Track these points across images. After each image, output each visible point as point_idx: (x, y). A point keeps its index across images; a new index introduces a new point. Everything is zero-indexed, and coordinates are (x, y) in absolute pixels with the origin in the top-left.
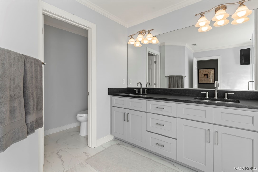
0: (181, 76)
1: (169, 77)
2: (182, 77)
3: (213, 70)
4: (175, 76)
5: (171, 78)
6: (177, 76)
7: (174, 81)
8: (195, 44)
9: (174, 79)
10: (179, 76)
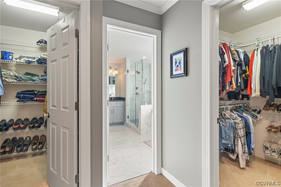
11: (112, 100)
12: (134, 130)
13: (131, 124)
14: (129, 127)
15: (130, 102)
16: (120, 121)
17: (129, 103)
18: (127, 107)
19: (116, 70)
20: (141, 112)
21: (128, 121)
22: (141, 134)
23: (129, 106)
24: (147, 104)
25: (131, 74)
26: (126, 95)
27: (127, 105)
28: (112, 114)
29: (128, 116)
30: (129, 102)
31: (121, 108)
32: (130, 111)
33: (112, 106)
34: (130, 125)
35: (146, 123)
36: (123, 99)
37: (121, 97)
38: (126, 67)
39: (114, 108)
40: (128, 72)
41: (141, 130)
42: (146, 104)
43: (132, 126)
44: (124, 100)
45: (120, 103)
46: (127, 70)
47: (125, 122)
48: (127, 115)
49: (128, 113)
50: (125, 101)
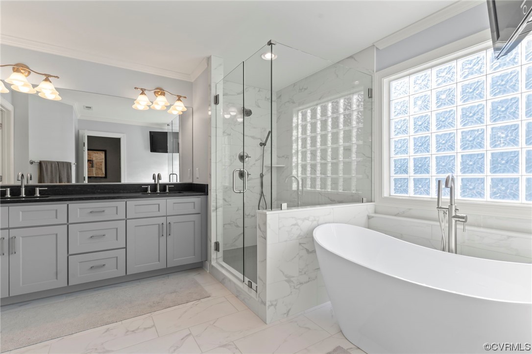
0: (66, 162)
1: (40, 163)
2: (69, 165)
3: (101, 154)
4: (54, 162)
5: (47, 165)
6: (58, 162)
7: (52, 172)
8: (90, 108)
9: (53, 168)
10: (63, 163)
11: (168, 191)
12: (238, 295)
13: (227, 270)
14: (222, 281)
15: (224, 200)
16: (190, 258)
17: (220, 202)
18: (213, 215)
19: (179, 100)
20: (265, 238)
21: (216, 259)
22: (268, 320)
23: (220, 210)
24: (289, 207)
25: (227, 116)
26: (210, 175)
27: (212, 208)
28: (163, 239)
29: (217, 244)
30: (220, 197)
31: (196, 218)
32: (224, 225)
33: (163, 213)
34: (224, 275)
35: (286, 276)
36: (201, 190)
37: (194, 183)
38: (210, 86)
39: (170, 219)
40: (216, 101)
41: (268, 303)
42: (284, 205)
43: (230, 280)
44: (204, 192)
45: (191, 202)
46: (213, 94)
47: (208, 263)
48: (213, 240)
49: (216, 233)
50: (207, 194)
